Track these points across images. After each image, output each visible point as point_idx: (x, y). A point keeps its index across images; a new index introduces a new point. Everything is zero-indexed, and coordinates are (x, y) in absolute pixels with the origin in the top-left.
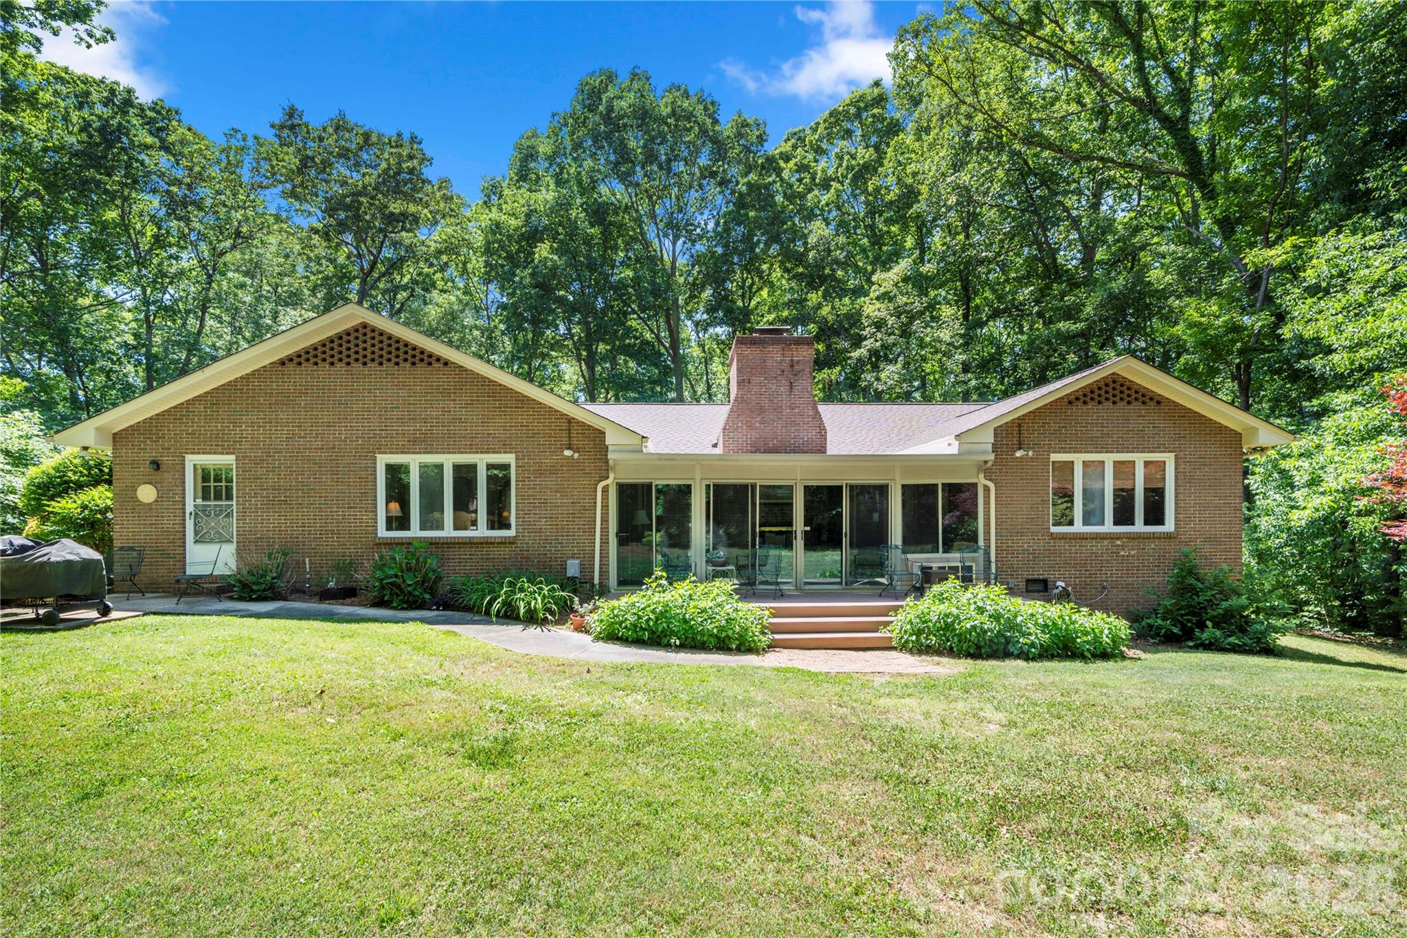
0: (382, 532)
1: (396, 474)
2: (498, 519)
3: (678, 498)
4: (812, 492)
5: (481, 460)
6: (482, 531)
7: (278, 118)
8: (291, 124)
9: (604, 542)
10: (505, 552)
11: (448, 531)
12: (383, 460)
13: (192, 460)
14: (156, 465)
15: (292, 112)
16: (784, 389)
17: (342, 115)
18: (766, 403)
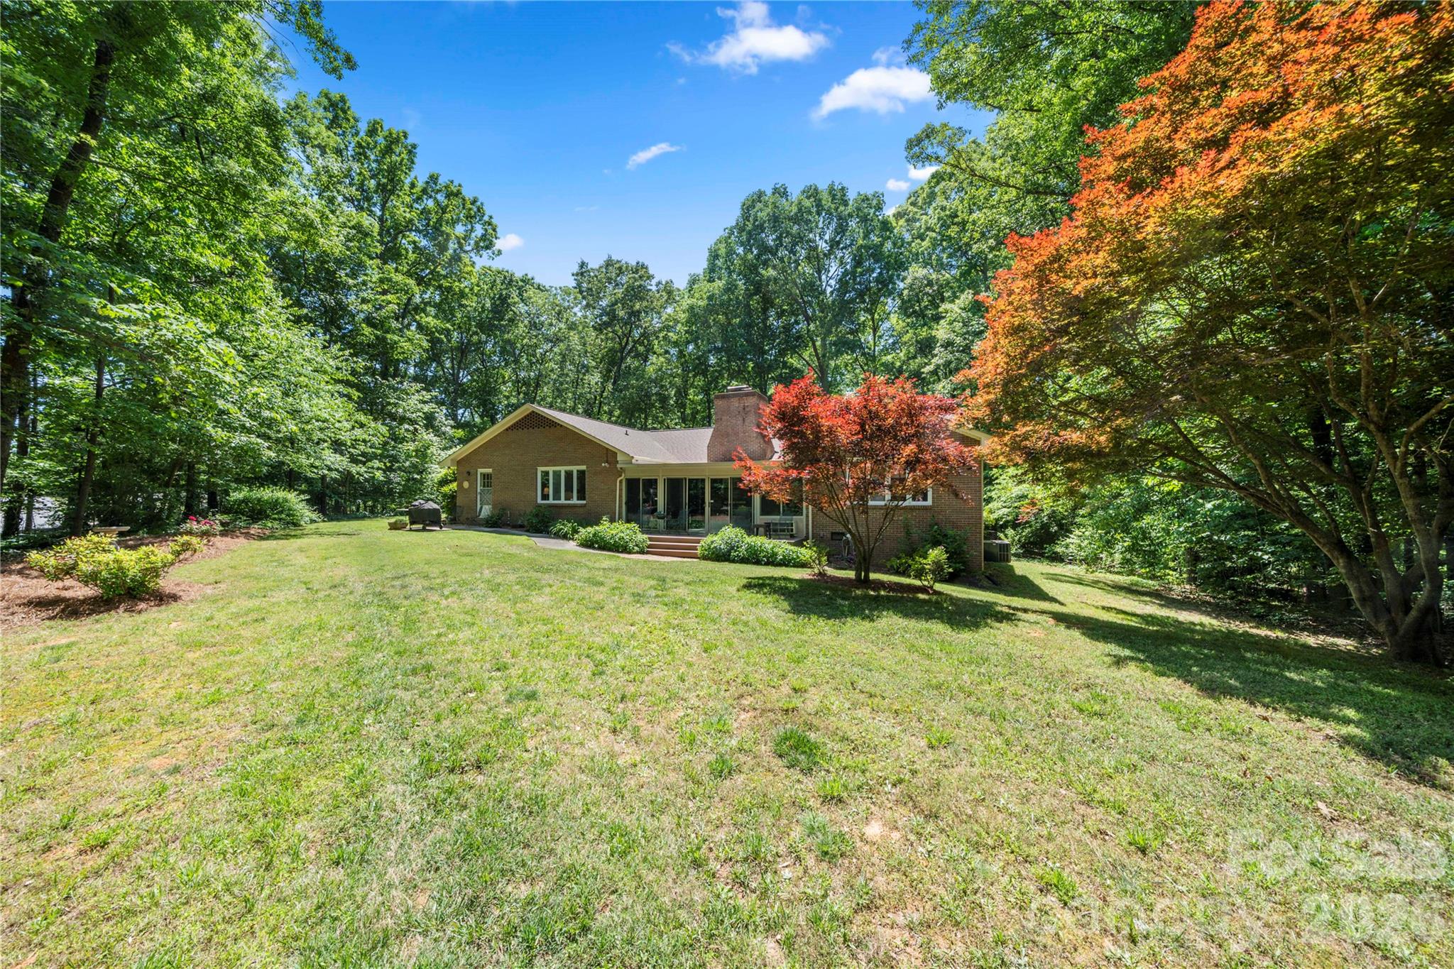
0: (540, 501)
1: (546, 474)
2: (582, 495)
3: (651, 483)
4: (714, 481)
5: (575, 469)
6: (575, 501)
7: (576, 269)
8: (583, 271)
9: (620, 507)
10: (581, 510)
11: (563, 501)
12: (540, 469)
13: (480, 471)
14: (469, 473)
15: (583, 265)
16: (740, 422)
17: (610, 257)
18: (730, 431)
